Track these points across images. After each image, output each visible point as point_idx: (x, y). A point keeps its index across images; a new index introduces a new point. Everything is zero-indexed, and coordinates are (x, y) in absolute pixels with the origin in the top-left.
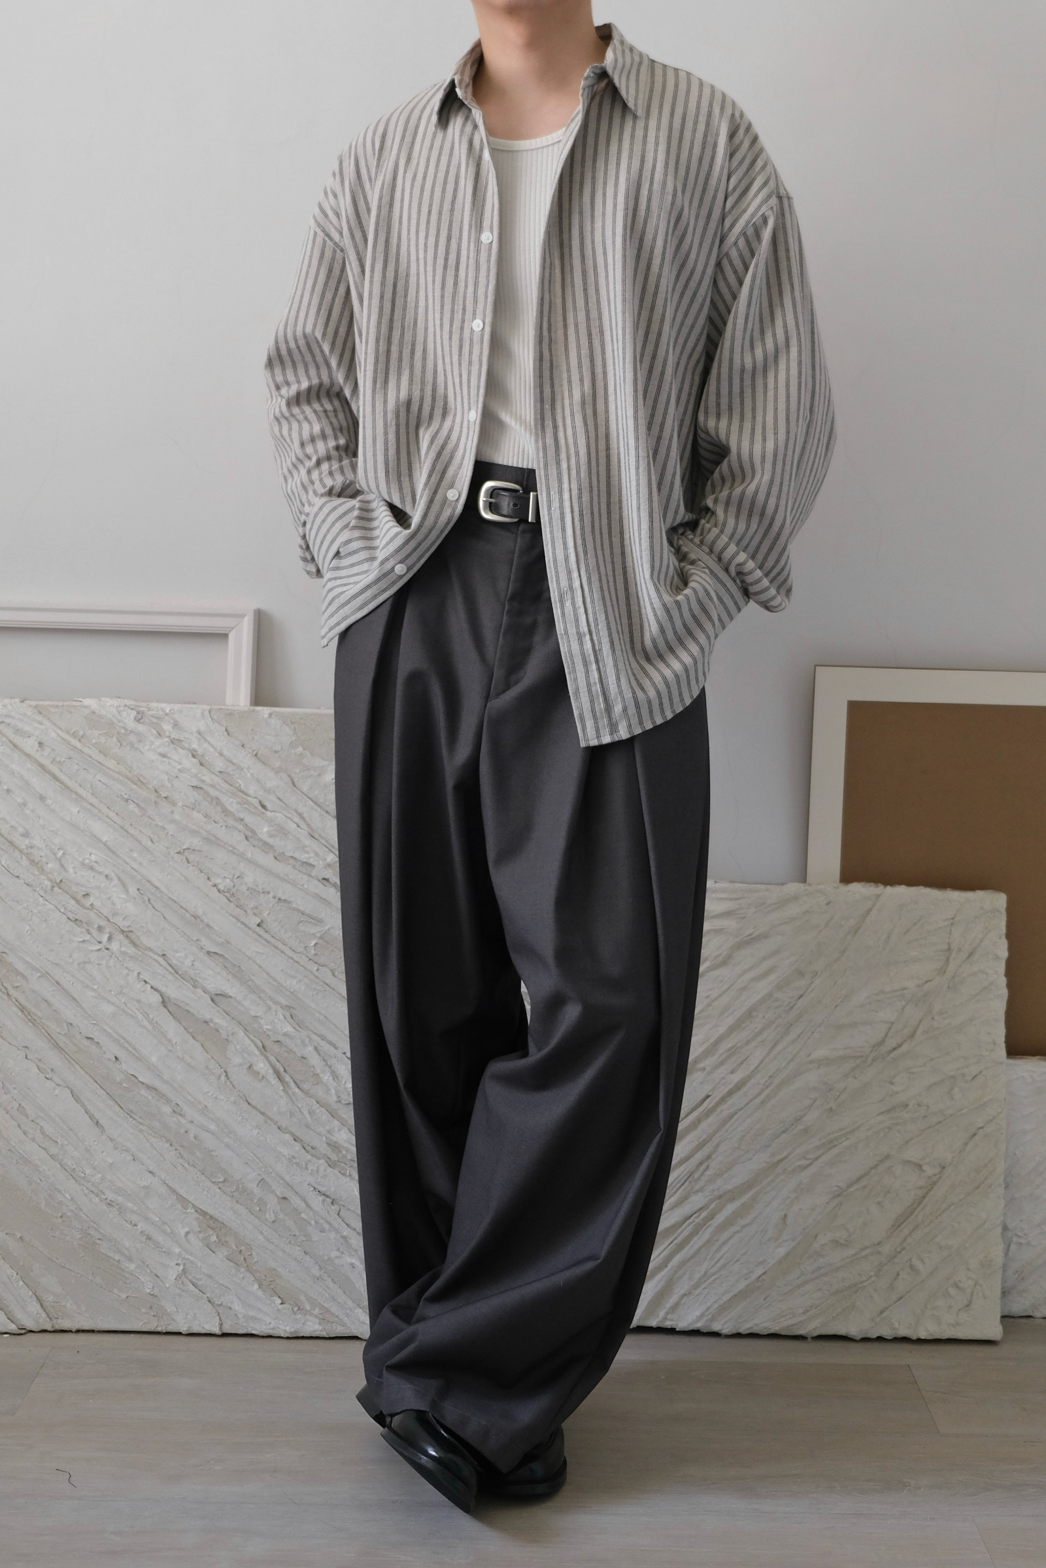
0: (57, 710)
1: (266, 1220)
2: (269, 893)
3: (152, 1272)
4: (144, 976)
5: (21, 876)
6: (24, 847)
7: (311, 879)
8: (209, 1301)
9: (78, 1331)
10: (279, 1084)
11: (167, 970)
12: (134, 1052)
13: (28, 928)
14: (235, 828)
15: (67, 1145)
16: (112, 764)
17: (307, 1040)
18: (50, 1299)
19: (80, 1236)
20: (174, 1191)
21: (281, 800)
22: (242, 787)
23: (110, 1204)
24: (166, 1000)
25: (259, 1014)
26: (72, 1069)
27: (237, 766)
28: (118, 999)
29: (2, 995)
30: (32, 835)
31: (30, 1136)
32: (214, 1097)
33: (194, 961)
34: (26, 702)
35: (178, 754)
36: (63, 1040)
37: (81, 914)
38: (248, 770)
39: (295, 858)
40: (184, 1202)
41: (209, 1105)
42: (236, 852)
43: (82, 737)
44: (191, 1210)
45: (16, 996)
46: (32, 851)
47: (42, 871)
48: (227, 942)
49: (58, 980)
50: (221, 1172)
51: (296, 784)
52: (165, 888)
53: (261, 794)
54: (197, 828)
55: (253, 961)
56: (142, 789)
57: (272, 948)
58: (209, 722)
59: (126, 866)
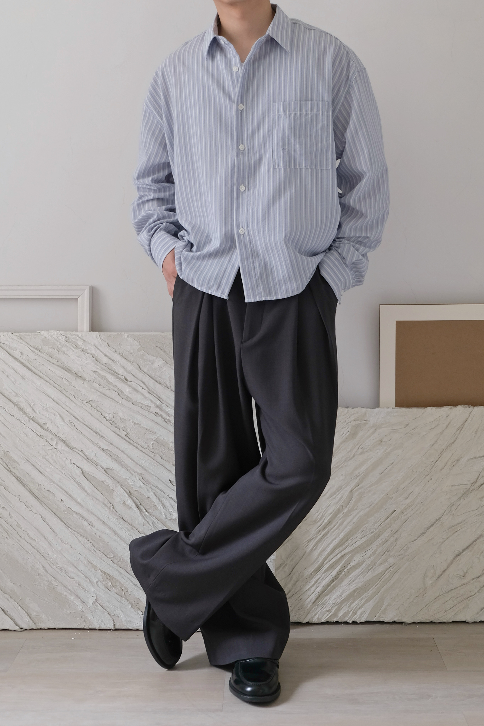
0: (29, 337)
2: (130, 420)
3: (81, 600)
4: (73, 461)
5: (15, 416)
6: (15, 402)
7: (149, 413)
8: (109, 614)
9: (48, 630)
10: (138, 511)
11: (84, 458)
12: (69, 497)
13: (19, 439)
14: (114, 390)
15: (40, 541)
16: (55, 361)
17: (150, 490)
18: (35, 614)
19: (47, 584)
20: (90, 562)
21: (135, 376)
22: (116, 370)
23: (61, 569)
24: (84, 472)
25: (127, 478)
26: (42, 506)
27: (113, 361)
28: (61, 472)
29: (8, 471)
30: (19, 395)
31: (23, 538)
32: (108, 517)
33: (96, 453)
34: (15, 334)
35: (85, 356)
36: (36, 492)
37: (43, 432)
38: (118, 362)
39: (142, 404)
40: (95, 568)
41: (105, 521)
42: (114, 401)
43: (41, 349)
44: (98, 571)
45: (14, 472)
46: (20, 403)
47: (24, 413)
48: (111, 444)
49: (33, 464)
50: (112, 553)
51: (141, 368)
52: (81, 419)
53: (125, 373)
54: (95, 391)
55: (124, 453)
56: (69, 373)
57: (133, 446)
58: (100, 340)
59: (63, 409)
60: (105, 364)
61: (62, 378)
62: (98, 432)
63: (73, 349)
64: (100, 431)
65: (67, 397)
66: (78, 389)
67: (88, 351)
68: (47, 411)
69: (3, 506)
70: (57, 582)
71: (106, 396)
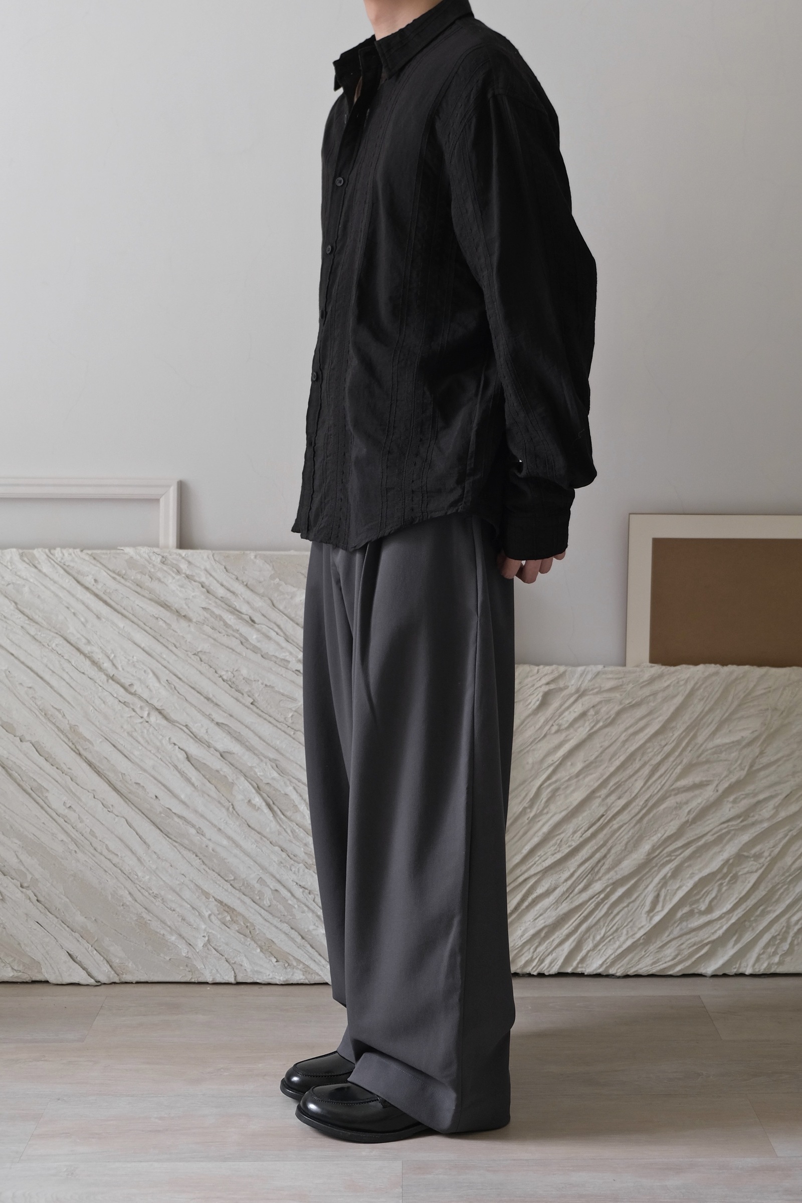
0: (106, 557)
1: (264, 905)
2: (259, 681)
3: (186, 941)
4: (174, 740)
5: (86, 672)
6: (87, 652)
7: (287, 670)
8: (227, 961)
9: (137, 983)
10: (270, 812)
11: (190, 736)
12: (168, 792)
13: (92, 708)
14: (234, 636)
15: (125, 857)
16: (146, 593)
17: (288, 783)
18: (117, 961)
19: (135, 919)
20: (199, 886)
21: (266, 617)
22: (238, 608)
24: (190, 756)
25: (254, 765)
26: (126, 805)
27: (233, 593)
28: (156, 756)
29: (76, 755)
30: (93, 643)
31: (99, 851)
32: (225, 822)
33: (208, 729)
34: (84, 551)
35: (191, 586)
36: (119, 785)
37: (128, 698)
38: (242, 596)
39: (276, 657)
40: (207, 895)
41: (222, 828)
43: (125, 575)
44: (212, 899)
45: (85, 755)
46: (93, 654)
47: (100, 669)
48: (231, 716)
49: (114, 744)
50: (231, 873)
51: (275, 604)
52: (185, 679)
53: (250, 612)
54: (207, 637)
55: (250, 729)
56: (167, 610)
57: (262, 719)
58: (213, 562)
59: (158, 664)
60: (220, 598)
61: (158, 618)
62: (209, 699)
63: (174, 575)
64: (214, 696)
65: (164, 645)
66: (181, 634)
67: (195, 577)
68: (134, 666)
69: (70, 805)
70: (151, 915)
71: (222, 644)
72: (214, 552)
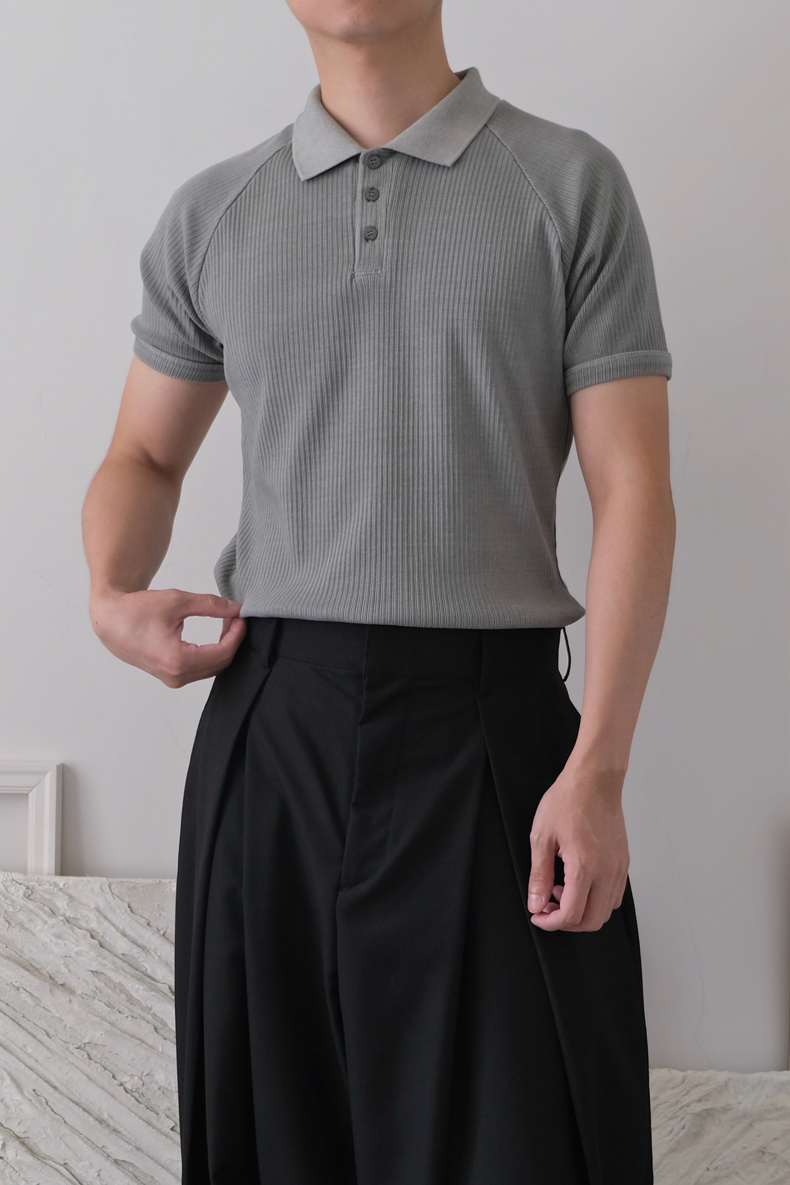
27: (142, 948)
33: (100, 1171)
35: (74, 935)
38: (156, 953)
42: (145, 1045)
48: (138, 1149)
52: (64, 1088)
54: (99, 1020)
56: (35, 976)
58: (110, 898)
59: (20, 1063)
60: (121, 956)
61: (18, 989)
62: (104, 1121)
63: (45, 917)
64: (110, 1116)
65: (30, 1033)
66: (57, 1015)
67: (80, 922)
71: (125, 1032)
72: (111, 880)
